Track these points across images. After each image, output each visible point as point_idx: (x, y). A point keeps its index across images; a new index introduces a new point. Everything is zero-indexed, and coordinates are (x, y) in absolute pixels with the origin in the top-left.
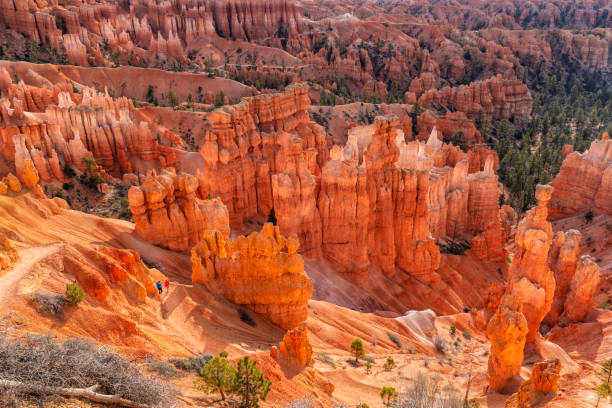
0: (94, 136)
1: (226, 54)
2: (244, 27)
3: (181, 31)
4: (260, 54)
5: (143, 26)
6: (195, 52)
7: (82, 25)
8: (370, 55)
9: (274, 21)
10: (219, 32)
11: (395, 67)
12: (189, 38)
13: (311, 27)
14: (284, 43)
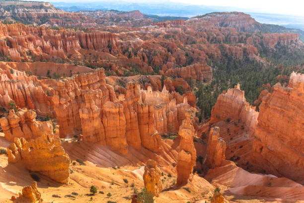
0: (16, 93)
1: (84, 56)
2: (93, 44)
3: (65, 46)
4: (100, 55)
5: (47, 44)
6: (71, 55)
7: (19, 44)
8: (147, 55)
9: (106, 41)
10: (82, 46)
11: (157, 60)
12: (69, 49)
13: (122, 44)
14: (110, 51)
